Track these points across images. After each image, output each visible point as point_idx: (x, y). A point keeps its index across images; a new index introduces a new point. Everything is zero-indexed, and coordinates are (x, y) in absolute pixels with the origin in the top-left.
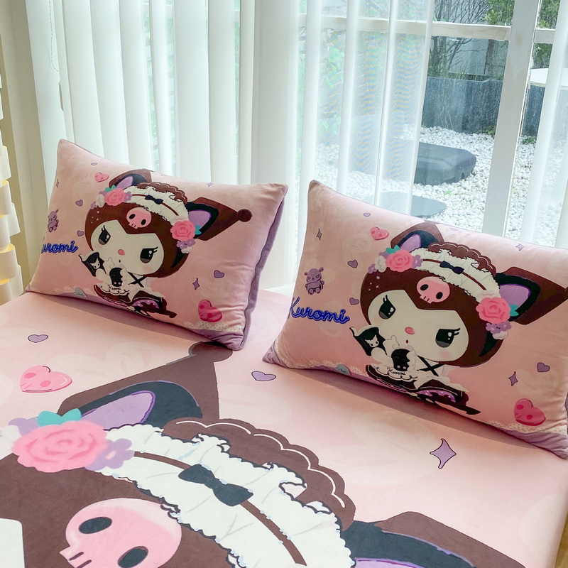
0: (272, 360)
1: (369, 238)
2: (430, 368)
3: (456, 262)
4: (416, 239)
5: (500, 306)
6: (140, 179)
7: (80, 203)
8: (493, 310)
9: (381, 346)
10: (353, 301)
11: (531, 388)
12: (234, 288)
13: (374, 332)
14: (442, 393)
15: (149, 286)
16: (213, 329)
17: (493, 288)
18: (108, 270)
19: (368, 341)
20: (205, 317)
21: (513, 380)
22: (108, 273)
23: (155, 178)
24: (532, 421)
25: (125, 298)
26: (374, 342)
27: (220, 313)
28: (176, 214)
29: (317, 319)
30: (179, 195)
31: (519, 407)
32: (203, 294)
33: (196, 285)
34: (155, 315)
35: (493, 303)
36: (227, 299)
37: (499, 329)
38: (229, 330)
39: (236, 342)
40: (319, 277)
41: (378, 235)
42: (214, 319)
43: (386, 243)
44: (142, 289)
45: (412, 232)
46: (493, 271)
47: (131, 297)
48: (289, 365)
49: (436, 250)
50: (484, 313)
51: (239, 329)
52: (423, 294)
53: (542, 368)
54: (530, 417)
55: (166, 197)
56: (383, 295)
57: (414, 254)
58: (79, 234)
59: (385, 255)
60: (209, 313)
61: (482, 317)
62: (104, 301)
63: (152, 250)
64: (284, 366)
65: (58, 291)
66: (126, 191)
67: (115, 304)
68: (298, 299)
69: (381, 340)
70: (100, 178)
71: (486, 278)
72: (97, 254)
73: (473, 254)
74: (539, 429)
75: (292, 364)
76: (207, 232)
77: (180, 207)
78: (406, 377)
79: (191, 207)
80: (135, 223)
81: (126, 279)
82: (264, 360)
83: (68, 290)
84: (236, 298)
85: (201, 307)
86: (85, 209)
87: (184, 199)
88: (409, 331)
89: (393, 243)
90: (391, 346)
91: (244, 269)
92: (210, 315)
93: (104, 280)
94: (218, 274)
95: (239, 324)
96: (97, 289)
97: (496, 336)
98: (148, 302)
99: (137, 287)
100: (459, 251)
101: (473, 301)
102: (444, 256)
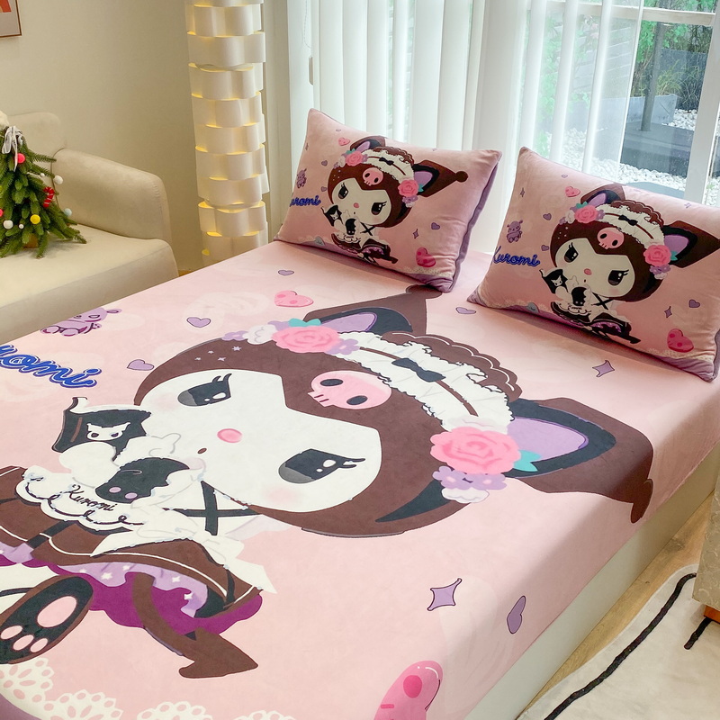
0: (475, 301)
1: (563, 195)
2: (602, 303)
3: (631, 215)
4: (603, 196)
5: (663, 252)
6: (376, 144)
7: (325, 163)
8: (657, 255)
9: (564, 285)
10: (544, 248)
11: (683, 320)
12: (448, 240)
13: (558, 273)
14: (611, 325)
15: (376, 235)
16: (427, 273)
17: (659, 237)
18: (344, 221)
19: (554, 281)
20: (421, 263)
21: (668, 313)
22: (344, 223)
23: (388, 144)
24: (682, 348)
25: (355, 246)
26: (558, 282)
27: (434, 259)
28: (403, 173)
29: (514, 263)
30: (407, 158)
31: (671, 336)
32: (421, 243)
33: (416, 235)
34: (381, 262)
35: (657, 249)
36: (440, 248)
37: (660, 270)
38: (441, 275)
39: (446, 285)
40: (518, 227)
41: (571, 193)
42: (429, 264)
43: (578, 200)
44: (371, 237)
45: (599, 191)
46: (661, 223)
47: (361, 245)
48: (488, 305)
49: (618, 206)
50: (649, 257)
51: (449, 275)
52: (602, 242)
53: (693, 304)
54: (680, 344)
55: (396, 159)
56: (569, 243)
57: (598, 209)
58: (323, 189)
59: (574, 209)
60: (425, 259)
61: (647, 261)
62: (339, 249)
63: (382, 204)
64: (484, 305)
65: (301, 240)
66: (363, 154)
67: (347, 251)
68: (501, 247)
69: (564, 279)
70: (343, 142)
71: (655, 229)
72: (337, 206)
73: (648, 210)
74: (688, 355)
75: (491, 303)
76: (428, 190)
77: (407, 168)
78: (582, 312)
79: (416, 168)
80: (369, 181)
81: (359, 228)
82: (468, 301)
83: (310, 239)
84: (448, 248)
85: (419, 253)
86: (330, 168)
87: (411, 162)
88: (588, 272)
89: (583, 200)
90: (571, 285)
91: (458, 224)
92: (425, 261)
93: (340, 229)
94: (435, 226)
95: (450, 270)
96: (334, 238)
97: (657, 277)
98: (375, 249)
99: (367, 236)
100: (636, 207)
101: (641, 248)
102: (624, 210)
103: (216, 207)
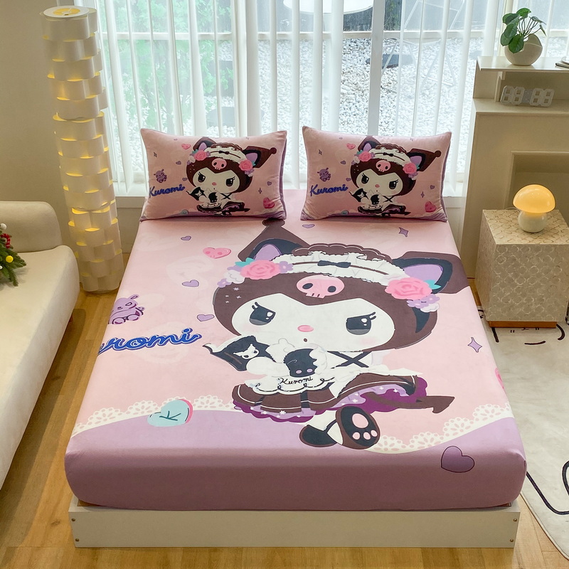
0: (306, 218)
1: (347, 149)
2: (389, 200)
3: (389, 152)
4: (368, 145)
5: (412, 166)
6: (209, 143)
7: (179, 163)
8: (410, 169)
9: (365, 196)
10: (348, 180)
11: (429, 197)
12: (274, 189)
13: (361, 190)
14: (394, 209)
15: (234, 198)
16: (272, 212)
17: (407, 159)
19: (359, 196)
20: (267, 206)
21: (423, 195)
22: (207, 196)
23: (216, 141)
24: (432, 210)
25: (218, 208)
26: (361, 195)
27: (273, 203)
28: (240, 158)
29: (331, 192)
30: (236, 148)
31: (426, 206)
32: (265, 195)
33: (260, 191)
34: (235, 213)
35: (409, 165)
36: (274, 195)
37: (413, 176)
38: (278, 211)
39: (283, 215)
40: (327, 172)
41: (351, 147)
42: (271, 206)
43: (356, 150)
44: (229, 200)
45: (365, 143)
46: (405, 152)
47: (222, 206)
48: (316, 218)
49: (379, 148)
50: (406, 170)
51: (282, 209)
52: (379, 169)
53: (432, 187)
55: (229, 149)
56: (362, 173)
57: (370, 152)
58: (184, 179)
59: (357, 155)
60: (268, 204)
61: (406, 172)
63: (232, 179)
64: (314, 220)
65: (169, 215)
66: (205, 151)
67: (210, 213)
68: (317, 185)
69: (365, 193)
70: (186, 147)
71: (403, 155)
72: (199, 188)
73: (395, 147)
74: (435, 212)
76: (258, 163)
77: (240, 153)
78: (378, 207)
79: (246, 152)
80: (218, 167)
81: (219, 197)
82: (302, 220)
83: (177, 212)
85: (265, 202)
86: (184, 166)
87: (240, 149)
88: (377, 186)
89: (359, 149)
90: (370, 195)
92: (269, 205)
93: (204, 201)
94: (269, 183)
95: (281, 206)
96: (199, 207)
97: (413, 179)
98: (233, 206)
99: (227, 200)
100: (389, 147)
101: (401, 167)
102: (383, 150)
103: (90, 211)
